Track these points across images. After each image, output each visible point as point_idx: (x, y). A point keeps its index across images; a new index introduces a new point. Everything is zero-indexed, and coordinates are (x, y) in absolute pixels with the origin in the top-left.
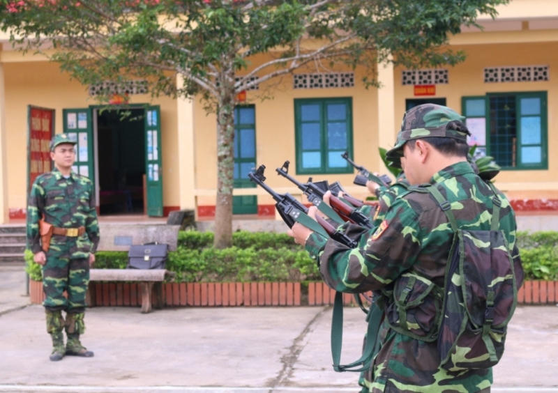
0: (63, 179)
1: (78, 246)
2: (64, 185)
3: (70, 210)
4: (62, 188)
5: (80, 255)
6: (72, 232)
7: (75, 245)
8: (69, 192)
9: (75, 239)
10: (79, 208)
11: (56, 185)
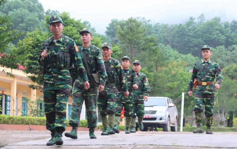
0: (204, 63)
1: (207, 89)
2: (204, 65)
3: (204, 75)
4: (203, 66)
5: (207, 92)
6: (204, 84)
7: (206, 88)
8: (205, 68)
9: (205, 86)
10: (209, 74)
11: (201, 65)
